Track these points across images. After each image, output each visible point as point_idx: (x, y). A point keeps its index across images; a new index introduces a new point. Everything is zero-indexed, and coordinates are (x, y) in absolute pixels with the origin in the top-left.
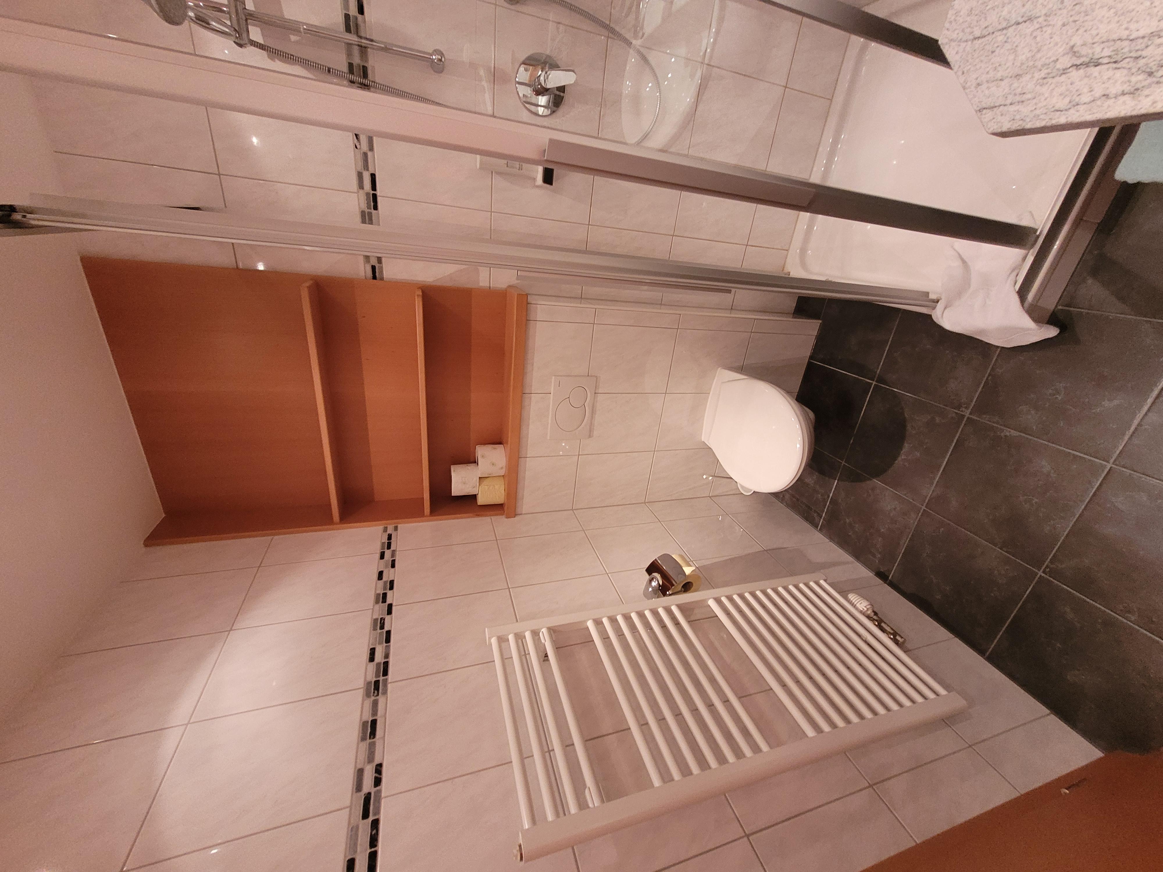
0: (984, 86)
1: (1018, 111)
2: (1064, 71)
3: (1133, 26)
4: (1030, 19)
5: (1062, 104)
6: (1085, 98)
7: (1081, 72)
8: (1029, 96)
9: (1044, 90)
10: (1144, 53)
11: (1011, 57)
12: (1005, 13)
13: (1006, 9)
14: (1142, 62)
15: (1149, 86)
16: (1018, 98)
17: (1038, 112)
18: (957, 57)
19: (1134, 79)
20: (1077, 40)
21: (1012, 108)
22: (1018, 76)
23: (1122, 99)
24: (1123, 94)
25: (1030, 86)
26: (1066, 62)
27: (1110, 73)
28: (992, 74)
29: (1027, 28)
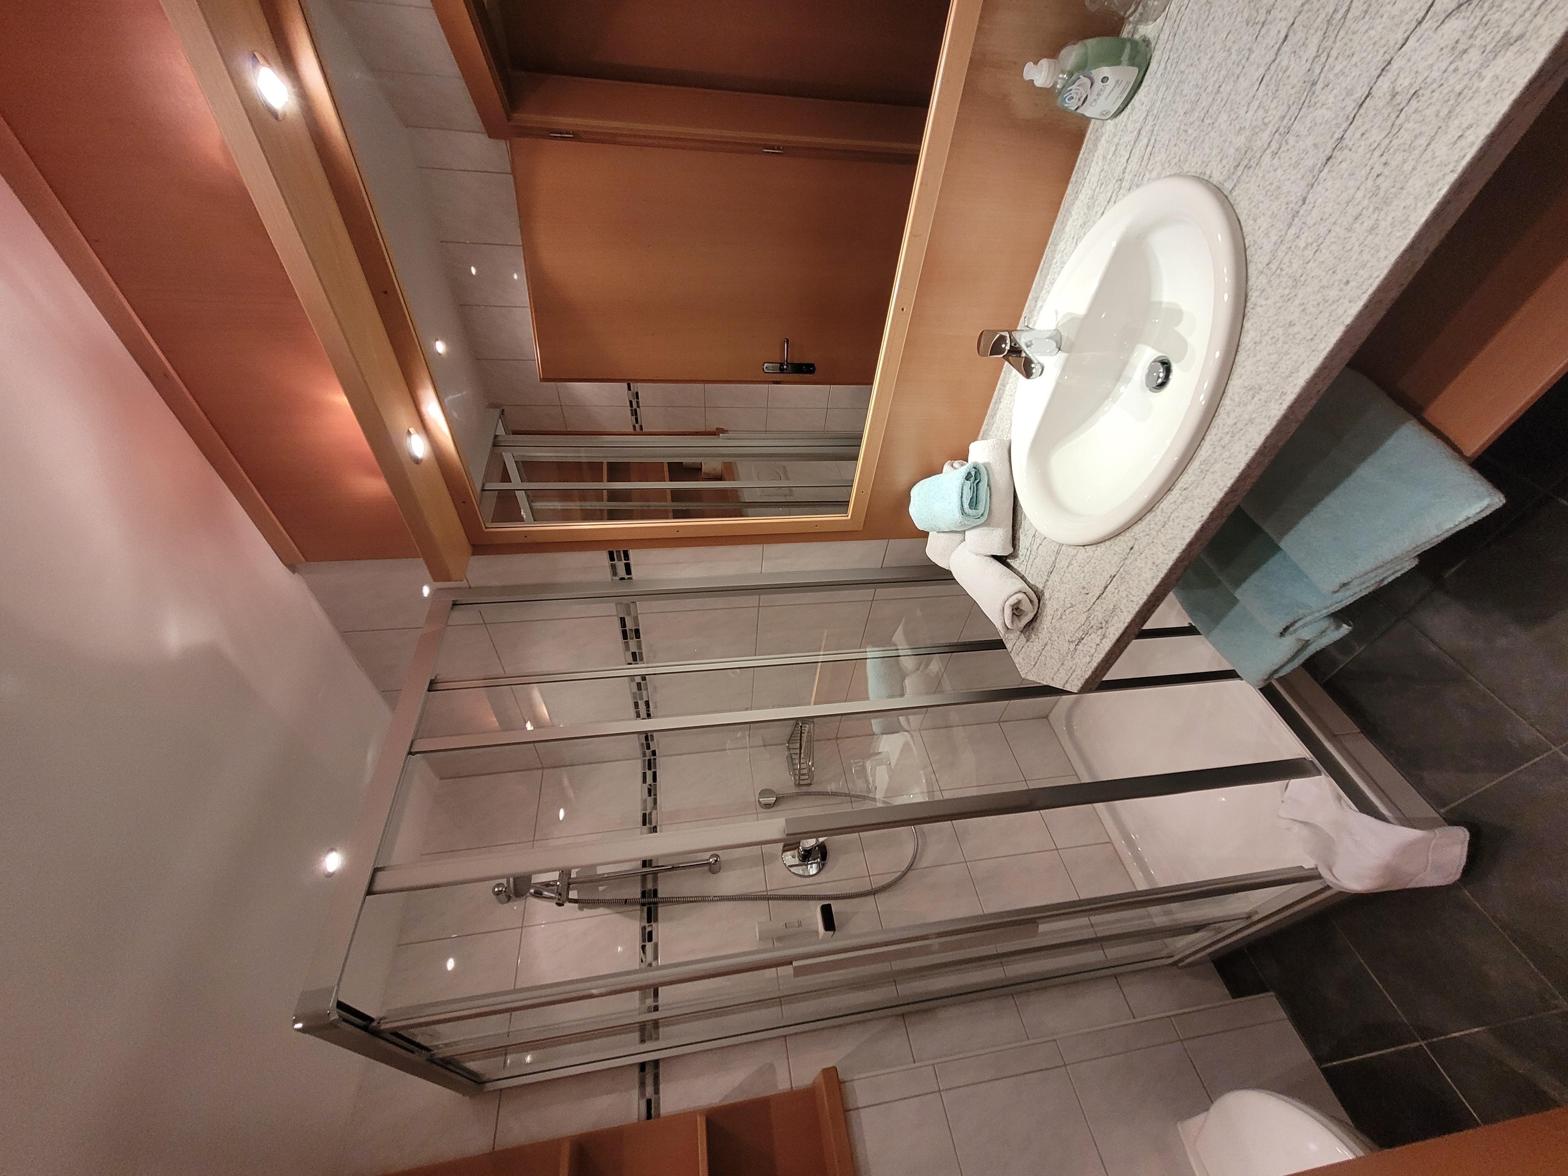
0: (1055, 677)
1: (1077, 675)
2: (1076, 649)
3: (1079, 621)
4: (1046, 645)
5: (1088, 659)
6: (1093, 651)
7: (1081, 645)
8: (1074, 667)
9: (1077, 660)
10: (1092, 625)
11: (1053, 660)
12: (1035, 650)
13: (1034, 648)
14: (1094, 627)
15: (1106, 631)
16: (1071, 671)
17: (1083, 669)
18: (1035, 677)
19: (1099, 633)
20: (1067, 638)
21: (1073, 676)
22: (1062, 664)
23: (1103, 641)
24: (1102, 640)
25: (1070, 663)
26: (1072, 647)
27: (1089, 638)
28: (1053, 671)
29: (1048, 648)
